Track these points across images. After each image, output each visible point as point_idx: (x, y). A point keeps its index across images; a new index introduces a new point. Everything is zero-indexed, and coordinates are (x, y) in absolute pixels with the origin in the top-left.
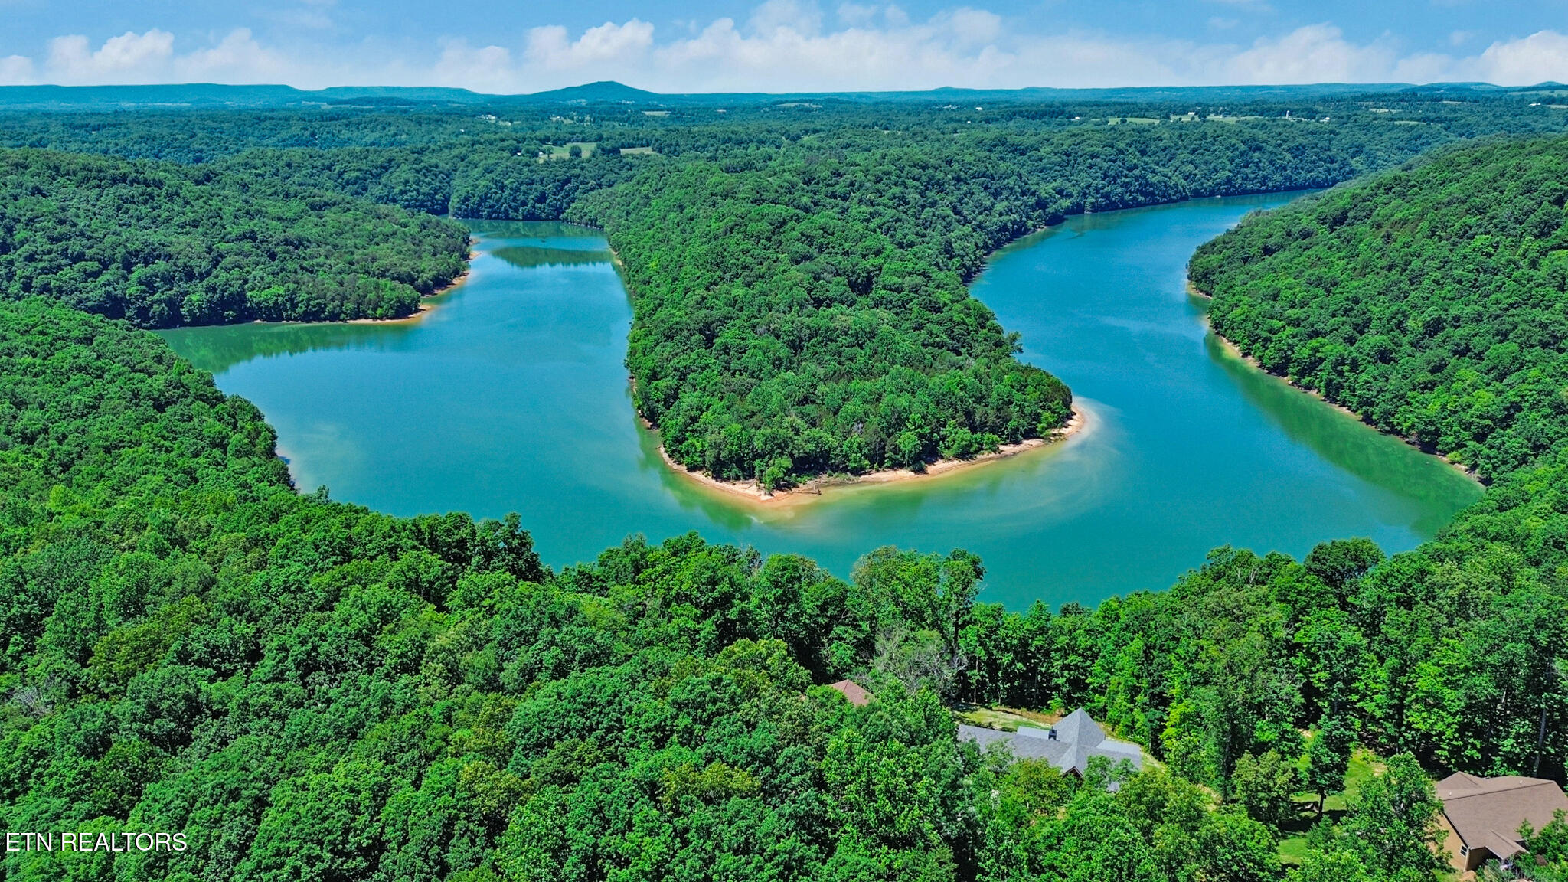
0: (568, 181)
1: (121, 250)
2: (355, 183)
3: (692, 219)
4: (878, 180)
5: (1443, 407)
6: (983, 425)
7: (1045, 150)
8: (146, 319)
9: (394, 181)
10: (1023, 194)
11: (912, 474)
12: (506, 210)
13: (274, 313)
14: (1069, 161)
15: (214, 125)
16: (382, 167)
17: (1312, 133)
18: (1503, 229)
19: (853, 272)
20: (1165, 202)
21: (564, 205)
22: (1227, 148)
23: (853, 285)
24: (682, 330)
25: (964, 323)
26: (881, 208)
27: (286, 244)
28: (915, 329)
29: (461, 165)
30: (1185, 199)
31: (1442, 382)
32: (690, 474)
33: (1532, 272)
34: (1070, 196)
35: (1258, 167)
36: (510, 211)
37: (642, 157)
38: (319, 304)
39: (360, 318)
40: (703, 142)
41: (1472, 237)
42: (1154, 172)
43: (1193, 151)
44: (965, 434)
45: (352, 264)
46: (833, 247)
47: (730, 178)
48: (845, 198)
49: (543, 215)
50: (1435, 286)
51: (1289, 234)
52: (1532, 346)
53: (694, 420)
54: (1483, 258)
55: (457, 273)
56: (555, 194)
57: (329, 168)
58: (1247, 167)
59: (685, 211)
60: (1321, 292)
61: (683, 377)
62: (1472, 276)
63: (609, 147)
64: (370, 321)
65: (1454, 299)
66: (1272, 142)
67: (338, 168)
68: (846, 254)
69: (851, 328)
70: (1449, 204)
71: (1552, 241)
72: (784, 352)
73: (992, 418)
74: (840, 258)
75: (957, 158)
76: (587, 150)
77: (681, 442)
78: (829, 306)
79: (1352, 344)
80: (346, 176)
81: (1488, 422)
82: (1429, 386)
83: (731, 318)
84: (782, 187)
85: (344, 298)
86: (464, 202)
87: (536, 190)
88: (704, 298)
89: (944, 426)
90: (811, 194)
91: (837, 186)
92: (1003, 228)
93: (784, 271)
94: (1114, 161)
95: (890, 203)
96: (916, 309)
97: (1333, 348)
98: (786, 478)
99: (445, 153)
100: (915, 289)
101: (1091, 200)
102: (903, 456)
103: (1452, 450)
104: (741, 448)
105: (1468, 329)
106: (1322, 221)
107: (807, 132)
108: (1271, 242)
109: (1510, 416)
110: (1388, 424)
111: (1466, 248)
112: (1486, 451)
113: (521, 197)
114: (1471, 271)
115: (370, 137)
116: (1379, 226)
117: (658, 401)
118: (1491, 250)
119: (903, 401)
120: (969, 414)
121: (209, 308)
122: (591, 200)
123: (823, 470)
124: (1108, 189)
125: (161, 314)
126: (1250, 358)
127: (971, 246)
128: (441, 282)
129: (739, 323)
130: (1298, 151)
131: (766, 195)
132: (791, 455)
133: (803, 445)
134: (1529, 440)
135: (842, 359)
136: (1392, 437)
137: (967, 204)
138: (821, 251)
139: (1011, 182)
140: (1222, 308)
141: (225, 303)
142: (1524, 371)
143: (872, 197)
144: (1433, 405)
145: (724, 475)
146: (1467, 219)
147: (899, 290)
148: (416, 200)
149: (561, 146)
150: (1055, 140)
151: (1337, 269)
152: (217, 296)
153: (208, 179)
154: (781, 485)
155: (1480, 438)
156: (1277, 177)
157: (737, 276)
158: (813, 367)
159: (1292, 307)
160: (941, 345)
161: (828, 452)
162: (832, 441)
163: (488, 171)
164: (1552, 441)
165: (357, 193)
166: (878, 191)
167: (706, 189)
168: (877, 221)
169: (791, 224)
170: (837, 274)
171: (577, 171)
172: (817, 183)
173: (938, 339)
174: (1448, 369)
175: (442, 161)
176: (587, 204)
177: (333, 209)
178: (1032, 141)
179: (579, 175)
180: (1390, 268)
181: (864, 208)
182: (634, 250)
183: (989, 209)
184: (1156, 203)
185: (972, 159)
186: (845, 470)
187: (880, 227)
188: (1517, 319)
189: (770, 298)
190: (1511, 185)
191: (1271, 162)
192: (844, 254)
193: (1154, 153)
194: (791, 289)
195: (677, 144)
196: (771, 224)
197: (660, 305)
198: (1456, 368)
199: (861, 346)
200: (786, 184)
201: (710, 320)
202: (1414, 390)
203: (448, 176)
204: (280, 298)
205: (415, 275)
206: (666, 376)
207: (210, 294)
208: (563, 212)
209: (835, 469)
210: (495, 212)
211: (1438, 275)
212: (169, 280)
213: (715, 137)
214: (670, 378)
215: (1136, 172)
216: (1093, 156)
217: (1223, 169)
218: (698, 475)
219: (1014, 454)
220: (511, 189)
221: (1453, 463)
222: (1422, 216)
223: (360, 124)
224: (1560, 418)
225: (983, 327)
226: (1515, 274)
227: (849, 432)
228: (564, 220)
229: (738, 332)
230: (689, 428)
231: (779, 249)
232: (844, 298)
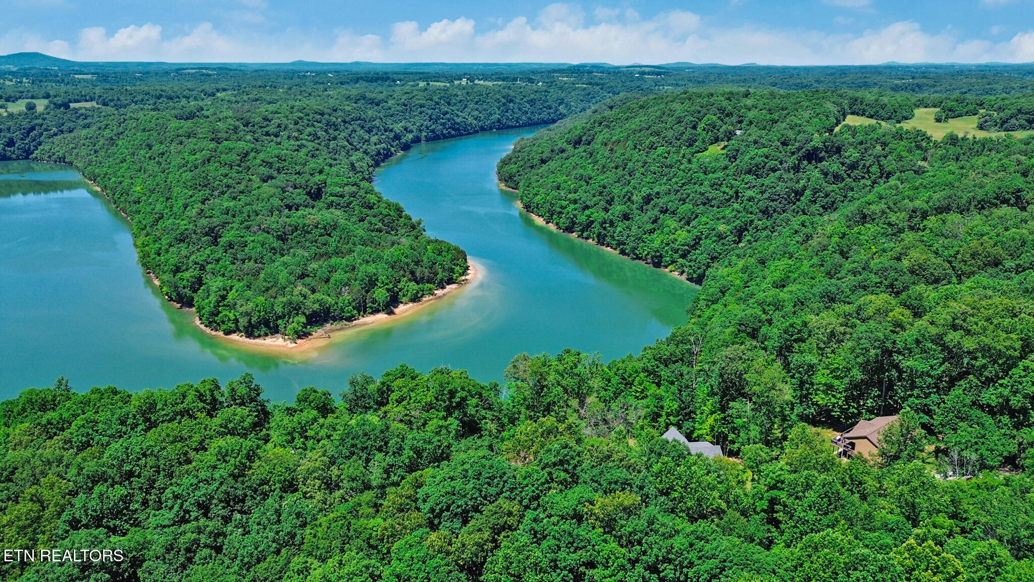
0: (32, 129)
3: (163, 154)
4: (296, 123)
5: (662, 242)
6: (423, 278)
7: (391, 102)
10: (386, 131)
11: (386, 316)
14: (407, 109)
17: (536, 92)
18: (671, 143)
19: (307, 186)
20: (466, 134)
21: (32, 148)
22: (495, 101)
23: (309, 194)
24: (191, 234)
25: (389, 215)
26: (304, 142)
28: (360, 221)
30: (477, 132)
31: (659, 229)
32: (227, 337)
33: (690, 166)
34: (412, 132)
35: (513, 112)
37: (92, 109)
40: (140, 97)
41: (656, 149)
42: (457, 116)
43: (477, 103)
44: (413, 286)
46: (288, 169)
48: (276, 136)
49: (14, 156)
50: (642, 177)
51: (552, 151)
52: (698, 205)
53: (224, 298)
54: (664, 160)
56: (22, 139)
58: (507, 112)
59: (154, 148)
60: (584, 183)
61: (203, 268)
62: (660, 170)
63: (59, 102)
65: (653, 183)
66: (519, 97)
68: (299, 173)
69: (318, 223)
70: (640, 131)
71: (694, 149)
72: (277, 244)
73: (427, 274)
74: (296, 177)
75: (340, 107)
76: (40, 105)
77: (217, 315)
78: (297, 210)
79: (607, 212)
81: (686, 247)
82: (652, 232)
83: (229, 223)
84: (229, 129)
87: (5, 136)
88: (202, 211)
89: (399, 282)
90: (252, 134)
91: (269, 128)
92: (379, 153)
93: (259, 188)
94: (434, 109)
95: (309, 138)
96: (357, 208)
97: (598, 215)
98: (304, 330)
100: (353, 195)
101: (424, 134)
102: (379, 305)
103: (669, 265)
104: (266, 314)
105: (666, 199)
106: (569, 143)
107: (218, 90)
108: (544, 156)
109: (698, 243)
110: (635, 254)
111: (654, 155)
112: (688, 264)
114: (658, 167)
116: (606, 144)
117: (184, 288)
118: (666, 155)
119: (371, 269)
120: (413, 273)
122: (56, 143)
123: (326, 321)
124: (433, 127)
126: (550, 224)
127: (365, 165)
129: (235, 225)
130: (532, 102)
131: (220, 135)
132: (304, 314)
133: (312, 305)
134: (709, 255)
135: (319, 245)
136: (637, 261)
137: (354, 138)
138: (279, 173)
139: (377, 123)
140: (529, 196)
142: (699, 218)
143: (296, 134)
144: (656, 241)
145: (256, 334)
146: (651, 139)
147: (342, 196)
149: (13, 102)
150: (395, 96)
151: (589, 171)
154: (301, 335)
155: (683, 256)
156: (524, 118)
157: (223, 193)
158: (300, 252)
159: (570, 193)
160: (380, 231)
161: (329, 308)
162: (330, 300)
164: (720, 254)
166: (298, 130)
167: (169, 132)
170: (295, 188)
171: (40, 121)
172: (253, 126)
173: (377, 227)
174: (660, 221)
178: (381, 96)
179: (41, 125)
180: (616, 168)
181: (292, 142)
182: (113, 179)
183: (368, 141)
184: (461, 135)
185: (350, 108)
186: (341, 319)
188: (689, 191)
189: (254, 207)
190: (670, 119)
191: (519, 109)
192: (296, 174)
193: (455, 104)
194: (269, 200)
195: (119, 99)
196: (238, 155)
198: (664, 221)
199: (329, 235)
200: (232, 128)
201: (214, 225)
202: (645, 234)
206: (187, 269)
208: (32, 153)
209: (334, 319)
211: (642, 170)
213: (148, 94)
214: (191, 270)
215: (448, 116)
216: (421, 106)
217: (495, 113)
218: (234, 337)
219: (444, 295)
221: (671, 271)
222: (627, 138)
224: (721, 242)
225: (401, 217)
226: (682, 167)
227: (340, 294)
228: (33, 160)
229: (237, 232)
230: (221, 304)
231: (249, 173)
232: (306, 203)
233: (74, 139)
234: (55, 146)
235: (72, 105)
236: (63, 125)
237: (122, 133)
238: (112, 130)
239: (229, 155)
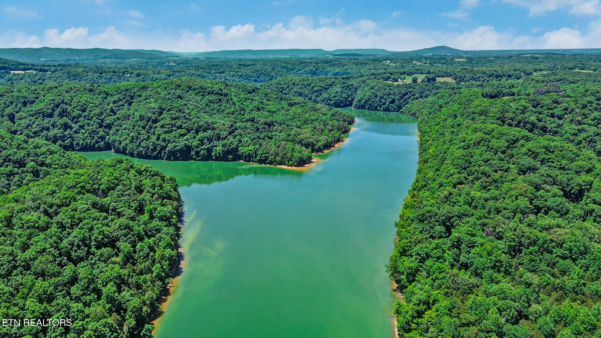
0: (406, 94)
1: (196, 125)
2: (317, 92)
3: (459, 125)
4: (584, 107)
8: (198, 156)
9: (333, 92)
12: (376, 107)
13: (248, 158)
15: (285, 65)
16: (330, 85)
19: (568, 185)
21: (403, 105)
23: (567, 195)
24: (430, 217)
26: (585, 126)
27: (265, 125)
29: (362, 85)
36: (378, 107)
37: (445, 83)
38: (266, 156)
39: (282, 164)
40: (478, 76)
45: (289, 135)
46: (553, 162)
47: (487, 101)
48: (560, 118)
49: (392, 109)
53: (420, 314)
55: (339, 140)
56: (399, 100)
57: (309, 85)
59: (458, 119)
61: (423, 260)
63: (431, 77)
64: (286, 167)
67: (312, 85)
68: (563, 169)
69: (565, 241)
74: (558, 172)
76: (420, 78)
80: (314, 89)
83: (467, 215)
84: (518, 109)
85: (277, 154)
86: (359, 102)
87: (391, 98)
88: (451, 194)
91: (555, 110)
93: (513, 180)
95: (593, 123)
99: (357, 80)
107: (536, 70)
113: (383, 101)
115: (337, 70)
121: (223, 154)
122: (415, 104)
125: (204, 155)
128: (328, 146)
129: (472, 220)
131: (507, 115)
135: (556, 270)
138: (542, 165)
141: (229, 152)
143: (580, 118)
148: (339, 100)
149: (410, 76)
152: (226, 149)
153: (254, 91)
157: (477, 179)
163: (372, 88)
165: (317, 96)
166: (584, 114)
167: (471, 108)
168: (583, 135)
169: (522, 142)
170: (554, 183)
171: (412, 89)
172: (542, 107)
175: (354, 82)
176: (413, 105)
177: (297, 106)
179: (412, 92)
181: (573, 126)
187: (584, 139)
189: (498, 203)
192: (560, 169)
194: (517, 198)
195: (465, 77)
196: (507, 141)
197: (426, 186)
199: (574, 260)
200: (521, 108)
201: (451, 215)
203: (356, 89)
204: (251, 152)
205: (315, 143)
207: (223, 148)
208: (402, 108)
210: (372, 107)
212: (210, 140)
213: (485, 73)
220: (380, 97)
223: (335, 65)
228: (401, 112)
229: (470, 229)
230: (415, 321)
231: (511, 161)
232: (558, 208)
233: (424, 103)
234: (413, 106)
235: (438, 79)
236: (423, 92)
237: (448, 103)
238: (444, 100)
239: (499, 141)
